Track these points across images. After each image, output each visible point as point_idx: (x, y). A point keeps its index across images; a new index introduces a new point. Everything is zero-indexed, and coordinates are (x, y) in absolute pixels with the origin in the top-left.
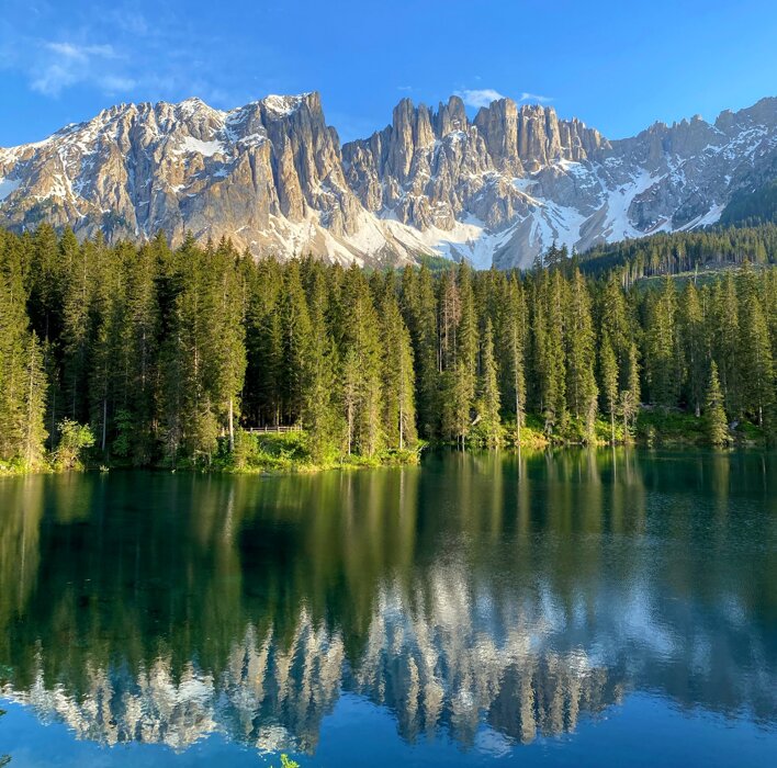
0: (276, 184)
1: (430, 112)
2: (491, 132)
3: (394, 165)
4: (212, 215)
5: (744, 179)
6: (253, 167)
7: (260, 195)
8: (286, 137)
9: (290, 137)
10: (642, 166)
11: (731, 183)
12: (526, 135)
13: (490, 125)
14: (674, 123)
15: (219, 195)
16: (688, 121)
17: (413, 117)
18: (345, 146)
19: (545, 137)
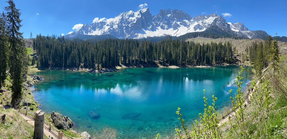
5: (208, 26)
19: (182, 15)
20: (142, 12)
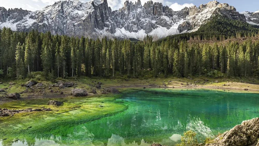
0: (96, 21)
1: (133, 4)
2: (147, 9)
4: (81, 28)
6: (90, 16)
7: (92, 23)
10: (182, 18)
12: (155, 9)
13: (147, 7)
15: (83, 23)
17: (129, 5)
18: (113, 11)
19: (159, 10)
20: (95, 4)
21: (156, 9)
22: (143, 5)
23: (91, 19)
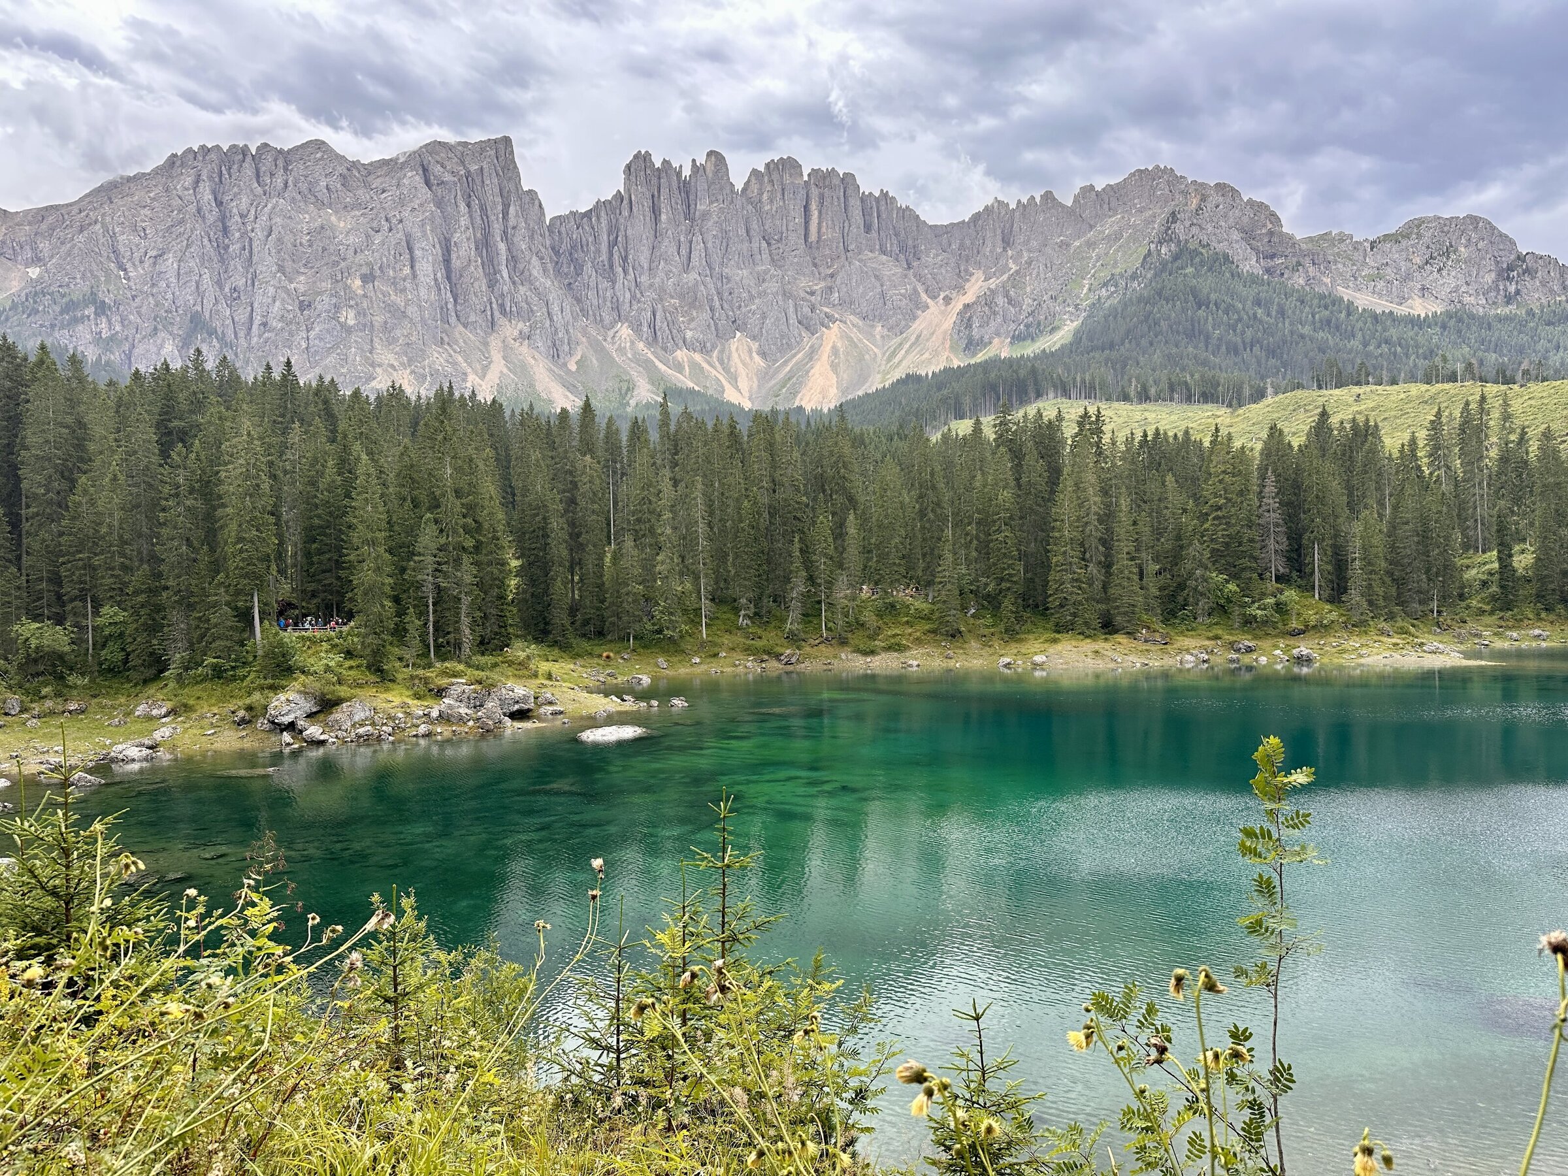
0: (449, 278)
1: (679, 174)
2: (767, 208)
3: (626, 251)
4: (351, 322)
5: (1105, 285)
6: (410, 249)
7: (423, 292)
8: (463, 207)
9: (469, 206)
10: (976, 266)
11: (1090, 289)
12: (815, 213)
13: (765, 196)
14: (1019, 201)
15: (361, 292)
16: (1038, 200)
17: (654, 181)
18: (551, 220)
19: (842, 218)
20: (436, 169)
21: (820, 213)
22: (739, 186)
23: (412, 267)
